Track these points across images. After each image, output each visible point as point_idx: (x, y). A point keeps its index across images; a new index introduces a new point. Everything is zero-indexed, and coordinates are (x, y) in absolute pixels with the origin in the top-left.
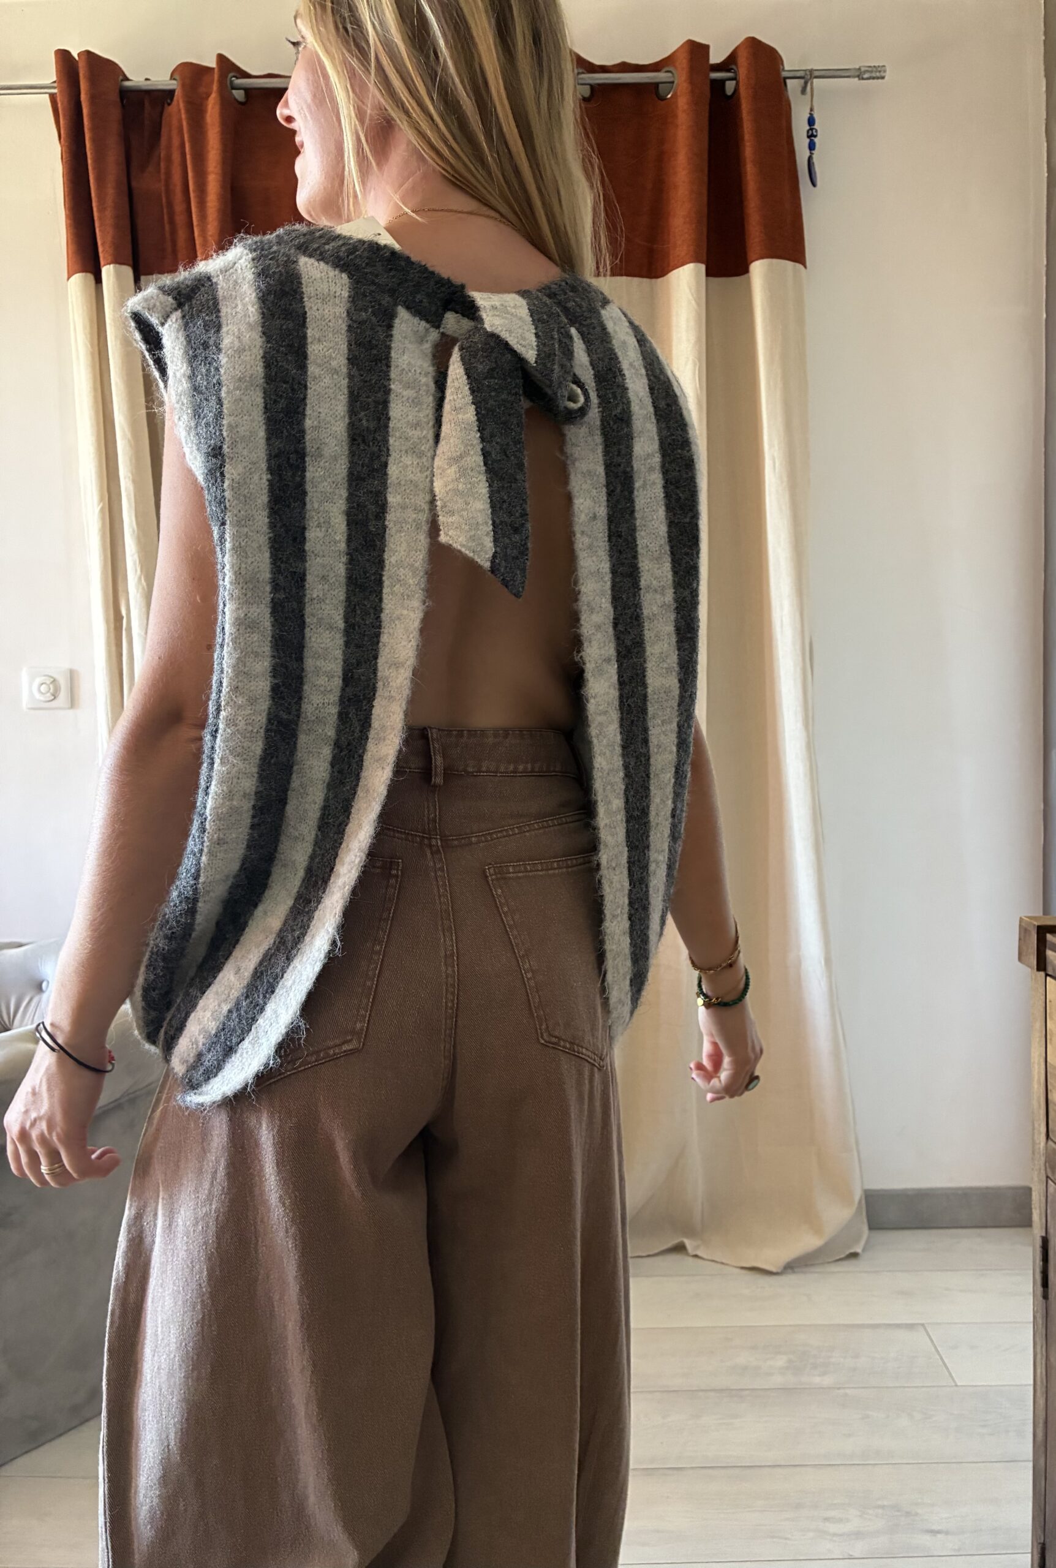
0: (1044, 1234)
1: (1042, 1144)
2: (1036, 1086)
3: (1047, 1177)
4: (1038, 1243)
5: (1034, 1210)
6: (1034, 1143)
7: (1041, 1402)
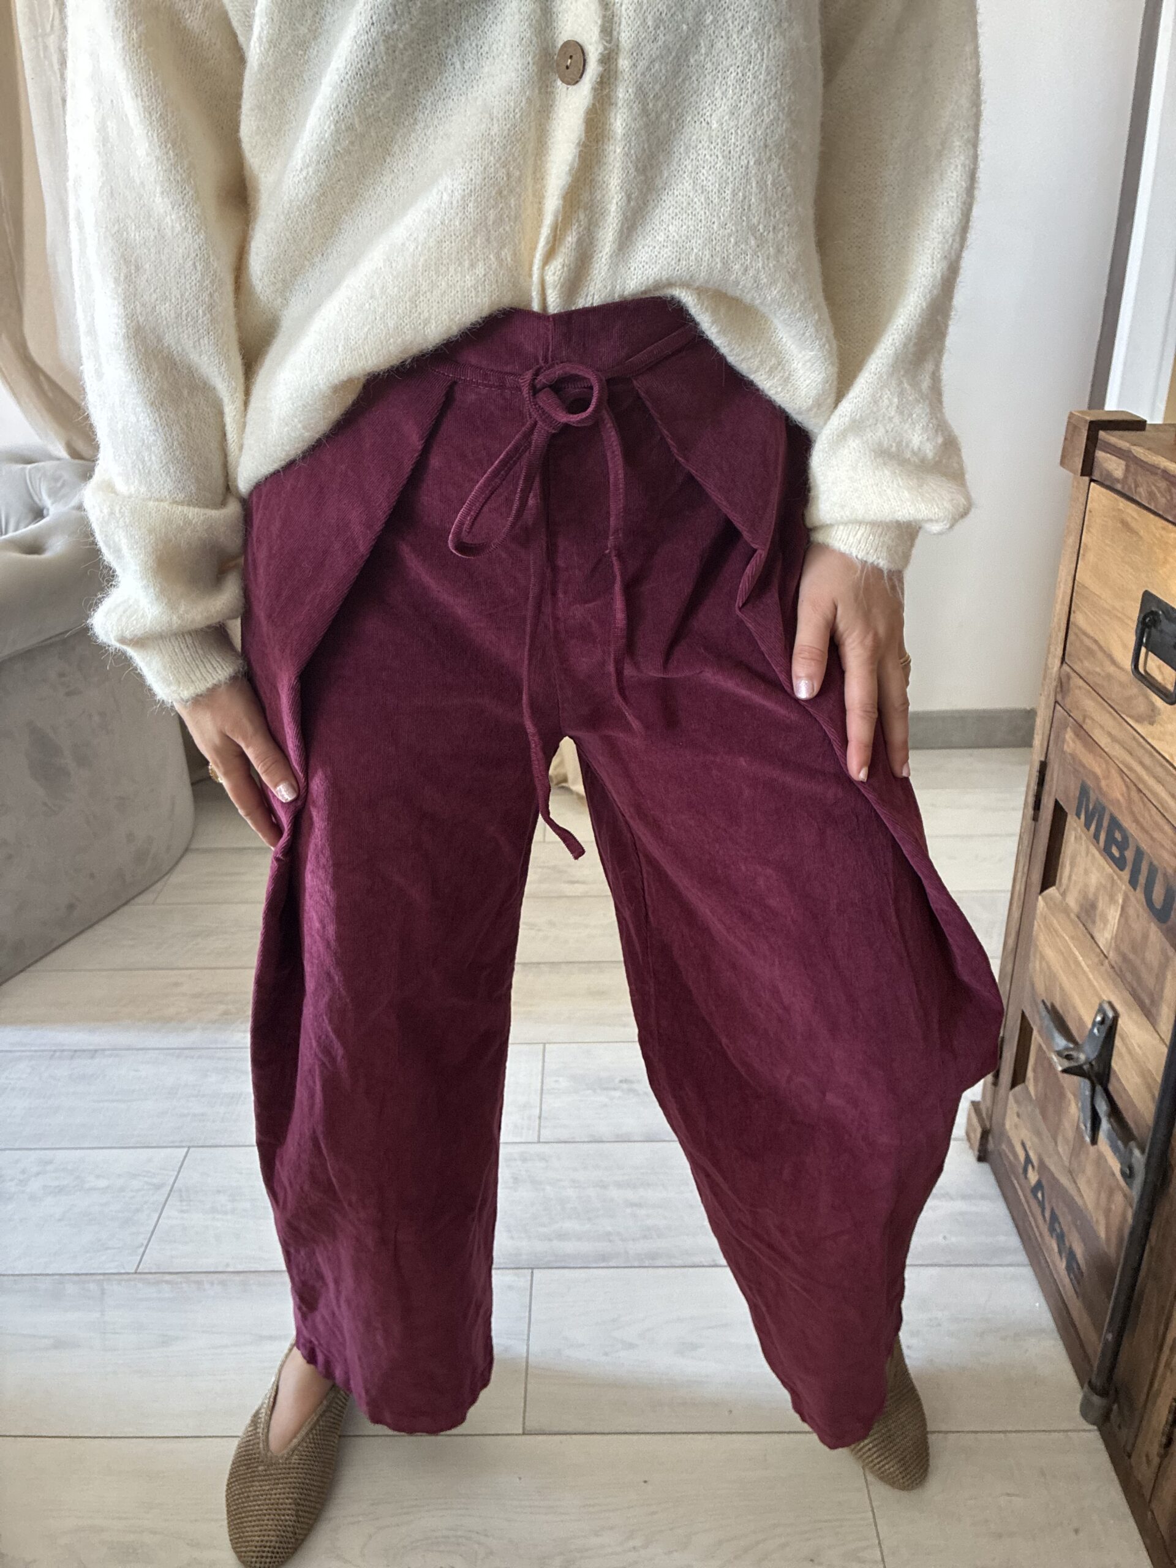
0: (1043, 759)
1: (1056, 669)
2: (1058, 607)
3: (1056, 702)
4: (1037, 766)
5: (1035, 736)
6: (1046, 668)
7: (1016, 915)
